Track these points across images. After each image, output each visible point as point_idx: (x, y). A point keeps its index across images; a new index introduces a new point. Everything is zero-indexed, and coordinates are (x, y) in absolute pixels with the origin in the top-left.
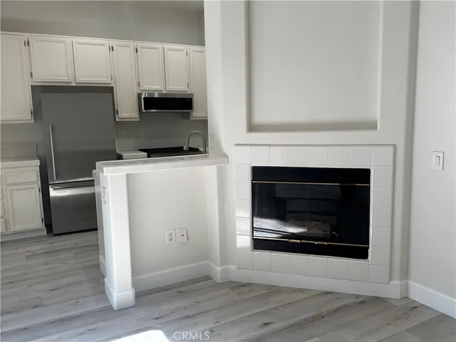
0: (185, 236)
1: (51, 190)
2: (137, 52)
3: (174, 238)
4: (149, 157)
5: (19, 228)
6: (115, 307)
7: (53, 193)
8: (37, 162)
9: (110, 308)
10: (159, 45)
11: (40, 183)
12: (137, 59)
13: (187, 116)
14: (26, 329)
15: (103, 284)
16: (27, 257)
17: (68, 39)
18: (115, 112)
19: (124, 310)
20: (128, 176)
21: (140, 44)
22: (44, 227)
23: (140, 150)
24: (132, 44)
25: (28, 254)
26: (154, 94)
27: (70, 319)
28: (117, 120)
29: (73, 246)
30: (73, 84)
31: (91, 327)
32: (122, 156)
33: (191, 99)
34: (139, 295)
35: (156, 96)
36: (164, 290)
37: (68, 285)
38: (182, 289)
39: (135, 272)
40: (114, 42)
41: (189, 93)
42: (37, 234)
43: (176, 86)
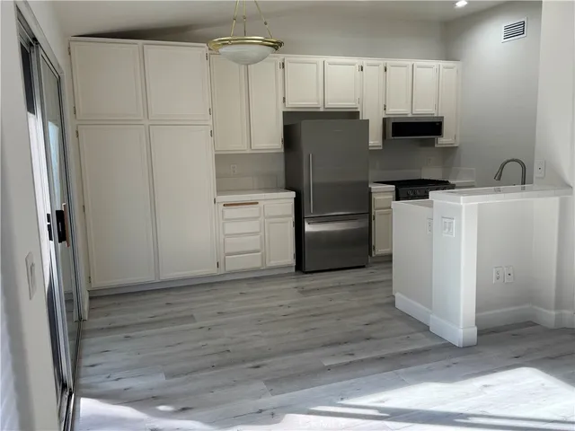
1: (306, 224)
2: (386, 70)
3: (501, 277)
5: (273, 263)
6: (461, 344)
7: (308, 228)
8: (293, 194)
9: (451, 345)
10: (409, 62)
11: (294, 216)
12: (385, 79)
14: (382, 358)
17: (320, 59)
19: (467, 349)
21: (390, 62)
22: (295, 264)
24: (381, 62)
30: (322, 110)
31: (453, 361)
33: (441, 123)
38: (515, 332)
40: (365, 61)
43: (424, 108)
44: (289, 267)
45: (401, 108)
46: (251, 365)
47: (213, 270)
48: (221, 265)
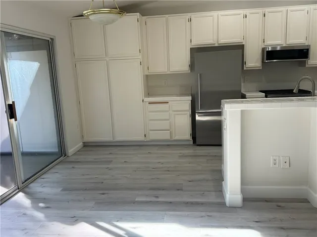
0: (288, 163)
1: (197, 116)
2: (264, 16)
3: (277, 163)
4: (266, 97)
5: (177, 138)
6: (228, 204)
7: (198, 118)
8: (190, 98)
9: (224, 204)
10: (283, 9)
11: (190, 111)
12: (264, 22)
13: (303, 64)
14: (171, 203)
15: (222, 185)
16: (180, 156)
17: (215, 14)
18: (243, 63)
19: (233, 208)
20: (242, 111)
21: (267, 10)
22: (191, 139)
23: (260, 91)
24: (260, 11)
25: (181, 154)
26: (276, 47)
27: (197, 204)
28: (245, 69)
29: (206, 154)
30: (216, 45)
31: (209, 214)
32: (245, 95)
33: (308, 50)
34: (245, 200)
35: (278, 48)
36: (266, 201)
37: (199, 180)
39: (243, 182)
40: (247, 11)
41: (306, 44)
42: (187, 143)
43: (296, 40)
44: (188, 140)
45: (277, 41)
46: (101, 192)
47: (142, 138)
48: (147, 136)
